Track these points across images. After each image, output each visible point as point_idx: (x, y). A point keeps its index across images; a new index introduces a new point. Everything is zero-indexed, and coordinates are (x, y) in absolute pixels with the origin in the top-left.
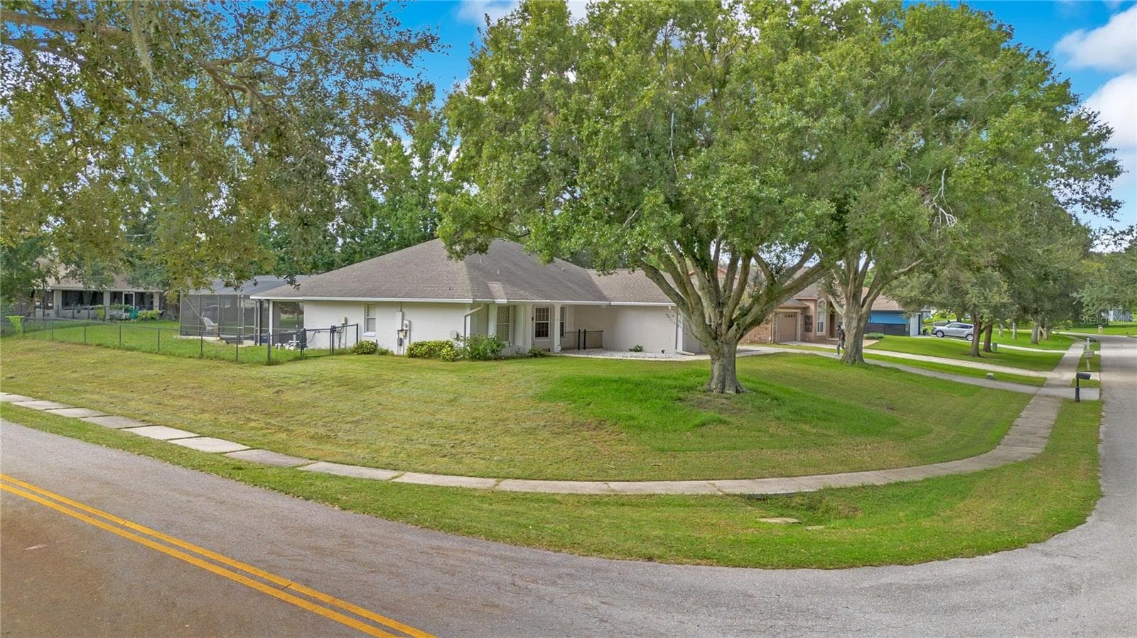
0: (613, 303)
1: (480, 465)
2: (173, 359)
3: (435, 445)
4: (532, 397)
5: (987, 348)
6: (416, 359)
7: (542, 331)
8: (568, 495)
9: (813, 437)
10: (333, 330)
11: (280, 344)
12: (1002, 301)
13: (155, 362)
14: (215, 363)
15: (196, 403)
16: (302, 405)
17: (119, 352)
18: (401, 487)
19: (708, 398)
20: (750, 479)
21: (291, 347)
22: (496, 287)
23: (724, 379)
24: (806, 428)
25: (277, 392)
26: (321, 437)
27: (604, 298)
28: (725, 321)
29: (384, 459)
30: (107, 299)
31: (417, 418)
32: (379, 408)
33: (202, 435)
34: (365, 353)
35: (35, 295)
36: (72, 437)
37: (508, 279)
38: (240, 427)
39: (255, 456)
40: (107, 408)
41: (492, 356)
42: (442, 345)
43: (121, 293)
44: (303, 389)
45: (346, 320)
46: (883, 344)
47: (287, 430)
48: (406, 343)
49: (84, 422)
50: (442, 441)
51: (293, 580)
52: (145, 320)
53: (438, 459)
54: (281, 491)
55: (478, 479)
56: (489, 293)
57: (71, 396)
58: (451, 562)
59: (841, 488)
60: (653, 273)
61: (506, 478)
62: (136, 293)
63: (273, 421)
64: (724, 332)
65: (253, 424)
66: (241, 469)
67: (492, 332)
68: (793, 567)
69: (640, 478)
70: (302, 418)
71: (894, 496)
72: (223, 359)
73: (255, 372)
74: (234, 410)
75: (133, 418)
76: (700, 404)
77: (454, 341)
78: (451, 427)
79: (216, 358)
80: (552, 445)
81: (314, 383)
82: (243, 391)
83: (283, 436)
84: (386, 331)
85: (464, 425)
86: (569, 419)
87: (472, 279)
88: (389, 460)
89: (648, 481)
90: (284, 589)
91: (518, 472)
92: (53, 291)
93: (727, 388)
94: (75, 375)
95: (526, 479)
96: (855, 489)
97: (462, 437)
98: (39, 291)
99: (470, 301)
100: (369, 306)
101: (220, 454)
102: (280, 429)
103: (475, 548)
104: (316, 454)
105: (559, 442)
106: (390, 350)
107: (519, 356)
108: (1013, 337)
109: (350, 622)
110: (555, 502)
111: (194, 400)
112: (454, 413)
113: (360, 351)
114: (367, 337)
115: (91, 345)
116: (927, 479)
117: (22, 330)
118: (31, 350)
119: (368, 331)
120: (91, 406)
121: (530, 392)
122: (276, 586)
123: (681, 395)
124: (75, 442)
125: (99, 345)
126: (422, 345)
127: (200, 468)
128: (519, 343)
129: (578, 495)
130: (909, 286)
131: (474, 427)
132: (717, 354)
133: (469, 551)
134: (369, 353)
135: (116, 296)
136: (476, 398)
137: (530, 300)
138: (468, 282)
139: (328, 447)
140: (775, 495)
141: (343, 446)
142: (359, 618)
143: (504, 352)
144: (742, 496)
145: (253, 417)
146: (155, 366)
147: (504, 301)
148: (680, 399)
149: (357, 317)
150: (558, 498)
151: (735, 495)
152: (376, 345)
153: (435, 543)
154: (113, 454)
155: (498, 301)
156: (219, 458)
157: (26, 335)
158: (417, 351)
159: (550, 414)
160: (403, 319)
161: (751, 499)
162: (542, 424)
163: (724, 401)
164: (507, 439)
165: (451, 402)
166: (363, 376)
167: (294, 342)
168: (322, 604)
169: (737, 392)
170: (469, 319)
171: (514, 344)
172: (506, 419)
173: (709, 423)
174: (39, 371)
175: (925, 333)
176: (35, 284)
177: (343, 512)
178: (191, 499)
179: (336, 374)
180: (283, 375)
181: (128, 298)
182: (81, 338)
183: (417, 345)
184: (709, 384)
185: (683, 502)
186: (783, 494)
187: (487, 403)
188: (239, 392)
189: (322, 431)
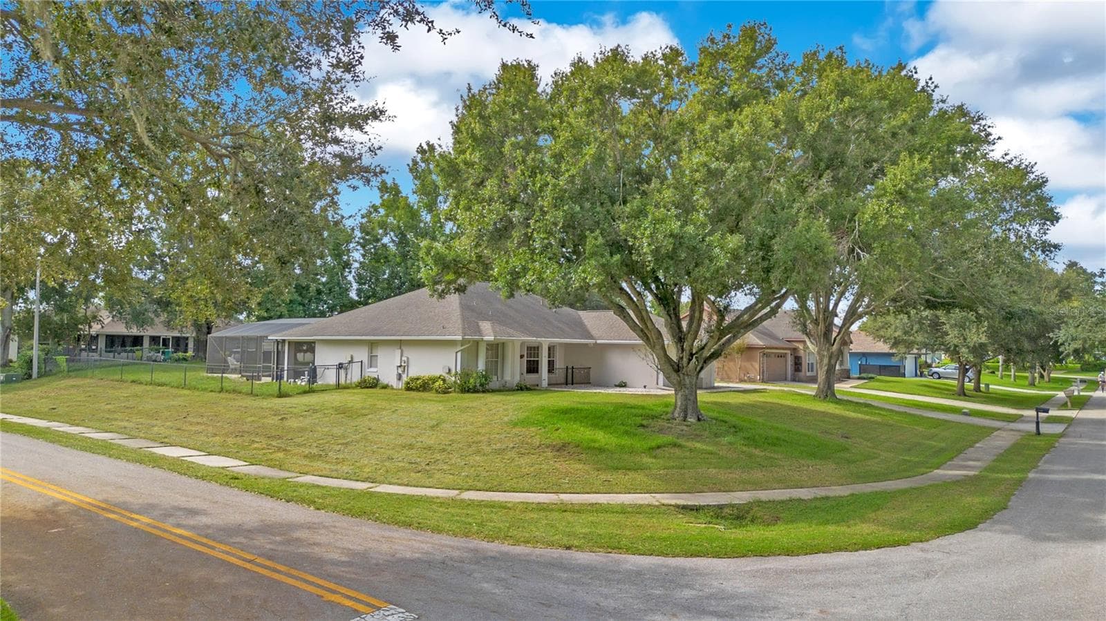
0: (599, 342)
1: (449, 479)
2: (197, 393)
3: (412, 463)
4: (506, 423)
5: (977, 389)
6: (412, 392)
7: (533, 368)
8: (518, 503)
9: (758, 460)
10: (340, 366)
11: (292, 380)
12: (980, 341)
13: (180, 396)
14: (231, 396)
15: (210, 429)
16: (302, 430)
17: (149, 388)
18: (372, 495)
19: (670, 425)
20: (689, 493)
21: (302, 382)
22: (486, 326)
23: (686, 408)
24: (757, 452)
25: (282, 419)
26: (314, 455)
27: (591, 337)
28: (686, 355)
29: (365, 474)
30: (146, 343)
31: (400, 441)
32: (369, 432)
33: (210, 454)
34: (368, 388)
35: (82, 338)
36: (99, 454)
37: (499, 319)
38: (244, 448)
39: (252, 470)
40: (133, 433)
41: (481, 388)
42: (434, 380)
43: (160, 337)
44: (305, 417)
45: (352, 357)
46: (872, 384)
47: (284, 450)
48: (405, 378)
49: (110, 443)
50: (419, 460)
51: (259, 556)
52: (178, 360)
53: (412, 474)
54: (267, 495)
55: (444, 490)
56: (479, 331)
57: (104, 423)
58: (396, 547)
59: (770, 501)
60: (621, 311)
61: (468, 490)
62: (173, 337)
63: (274, 443)
64: (685, 365)
65: (256, 445)
66: (237, 479)
67: (481, 366)
68: (691, 556)
69: (589, 491)
70: (299, 440)
71: (815, 507)
72: (240, 393)
73: (265, 403)
74: (241, 434)
75: (154, 440)
76: (661, 431)
77: (446, 375)
78: (430, 448)
79: (234, 391)
80: (516, 463)
81: (315, 411)
82: (253, 418)
83: (281, 455)
84: (387, 368)
85: (441, 447)
86: (536, 441)
87: (464, 318)
88: (370, 474)
89: (596, 493)
90: (250, 561)
91: (480, 485)
92: (98, 335)
93: (689, 416)
94: (109, 407)
95: (487, 491)
96: (782, 502)
97: (438, 456)
98: (85, 336)
99: (460, 338)
100: (372, 345)
101: (223, 468)
102: (279, 449)
103: (419, 538)
104: (306, 470)
105: (523, 461)
106: (390, 384)
107: (504, 390)
108: (1012, 379)
109: (298, 584)
110: (505, 508)
111: (209, 426)
112: (434, 437)
113: (363, 385)
114: (371, 373)
115: (127, 381)
116: (853, 495)
117: (66, 369)
118: (73, 386)
119: (371, 367)
120: (122, 431)
121: (506, 419)
122: (245, 560)
123: (645, 422)
124: (100, 457)
125: (133, 382)
126: (418, 379)
127: (203, 478)
128: (508, 377)
129: (527, 503)
130: (893, 327)
131: (450, 448)
132: (679, 386)
133: (415, 540)
134: (371, 387)
135: (154, 339)
136: (457, 423)
137: (518, 339)
138: (459, 321)
139: (318, 464)
140: (708, 505)
141: (332, 463)
142: (306, 581)
143: (492, 385)
144: (677, 506)
145: (257, 440)
146: (179, 399)
147: (492, 338)
148: (642, 426)
149: (361, 355)
150: (509, 505)
151: (671, 505)
152: (378, 380)
153: (387, 534)
154: (131, 466)
155: (486, 338)
156: (222, 471)
157: (70, 374)
158: (412, 385)
159: (520, 438)
160: (402, 356)
161: (685, 508)
162: (512, 445)
163: (685, 428)
164: (478, 458)
165: (432, 427)
166: (359, 406)
167: (306, 378)
168: (279, 572)
169: (699, 420)
170: (459, 354)
171: (502, 378)
172: (480, 442)
173: (664, 446)
174: (78, 403)
175: (922, 375)
176: (81, 329)
177: (318, 511)
178: (190, 499)
179: (337, 404)
180: (288, 406)
181: (165, 342)
182: (118, 377)
183: (413, 380)
184: (673, 413)
185: (623, 510)
186: (715, 506)
187: (465, 428)
188: (249, 419)
189: (315, 451)
